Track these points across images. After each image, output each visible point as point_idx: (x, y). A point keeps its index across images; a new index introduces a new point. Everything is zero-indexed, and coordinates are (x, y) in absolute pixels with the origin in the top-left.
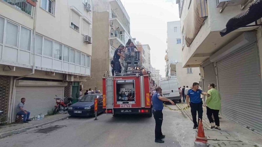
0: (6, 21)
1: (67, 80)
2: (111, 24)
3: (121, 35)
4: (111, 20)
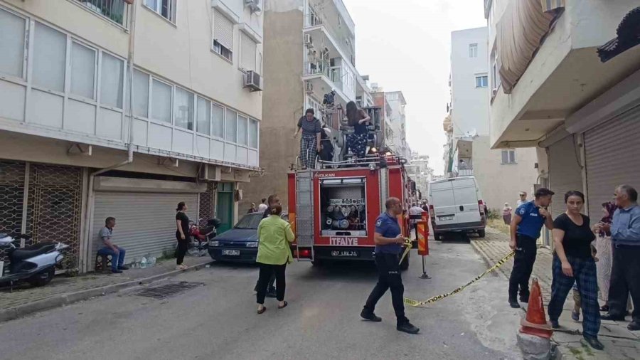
0: (69, 41)
1: (206, 178)
2: (309, 41)
3: (333, 68)
4: (308, 30)
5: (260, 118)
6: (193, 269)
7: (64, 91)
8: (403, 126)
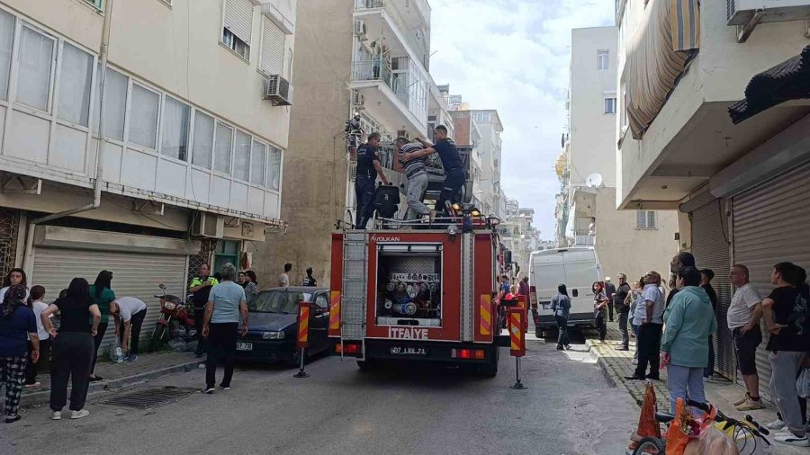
0: (19, 26)
1: (203, 233)
2: (362, 31)
3: (396, 71)
4: (361, 14)
5: (286, 146)
6: (180, 369)
7: (7, 100)
8: (496, 163)
